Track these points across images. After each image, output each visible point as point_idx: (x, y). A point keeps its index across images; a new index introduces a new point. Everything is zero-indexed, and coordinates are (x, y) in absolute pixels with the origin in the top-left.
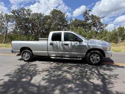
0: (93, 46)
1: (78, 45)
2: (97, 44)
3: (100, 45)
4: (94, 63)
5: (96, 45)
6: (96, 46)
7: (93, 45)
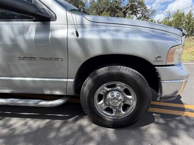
0: (103, 42)
1: (29, 42)
2: (127, 33)
3: (140, 39)
4: (109, 117)
5: (121, 36)
6: (117, 42)
7: (107, 36)
